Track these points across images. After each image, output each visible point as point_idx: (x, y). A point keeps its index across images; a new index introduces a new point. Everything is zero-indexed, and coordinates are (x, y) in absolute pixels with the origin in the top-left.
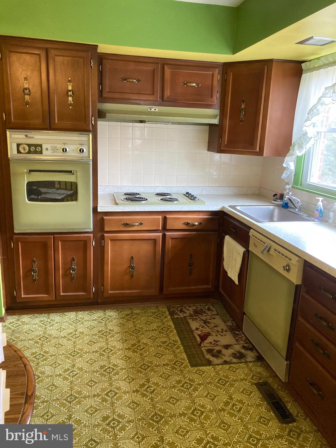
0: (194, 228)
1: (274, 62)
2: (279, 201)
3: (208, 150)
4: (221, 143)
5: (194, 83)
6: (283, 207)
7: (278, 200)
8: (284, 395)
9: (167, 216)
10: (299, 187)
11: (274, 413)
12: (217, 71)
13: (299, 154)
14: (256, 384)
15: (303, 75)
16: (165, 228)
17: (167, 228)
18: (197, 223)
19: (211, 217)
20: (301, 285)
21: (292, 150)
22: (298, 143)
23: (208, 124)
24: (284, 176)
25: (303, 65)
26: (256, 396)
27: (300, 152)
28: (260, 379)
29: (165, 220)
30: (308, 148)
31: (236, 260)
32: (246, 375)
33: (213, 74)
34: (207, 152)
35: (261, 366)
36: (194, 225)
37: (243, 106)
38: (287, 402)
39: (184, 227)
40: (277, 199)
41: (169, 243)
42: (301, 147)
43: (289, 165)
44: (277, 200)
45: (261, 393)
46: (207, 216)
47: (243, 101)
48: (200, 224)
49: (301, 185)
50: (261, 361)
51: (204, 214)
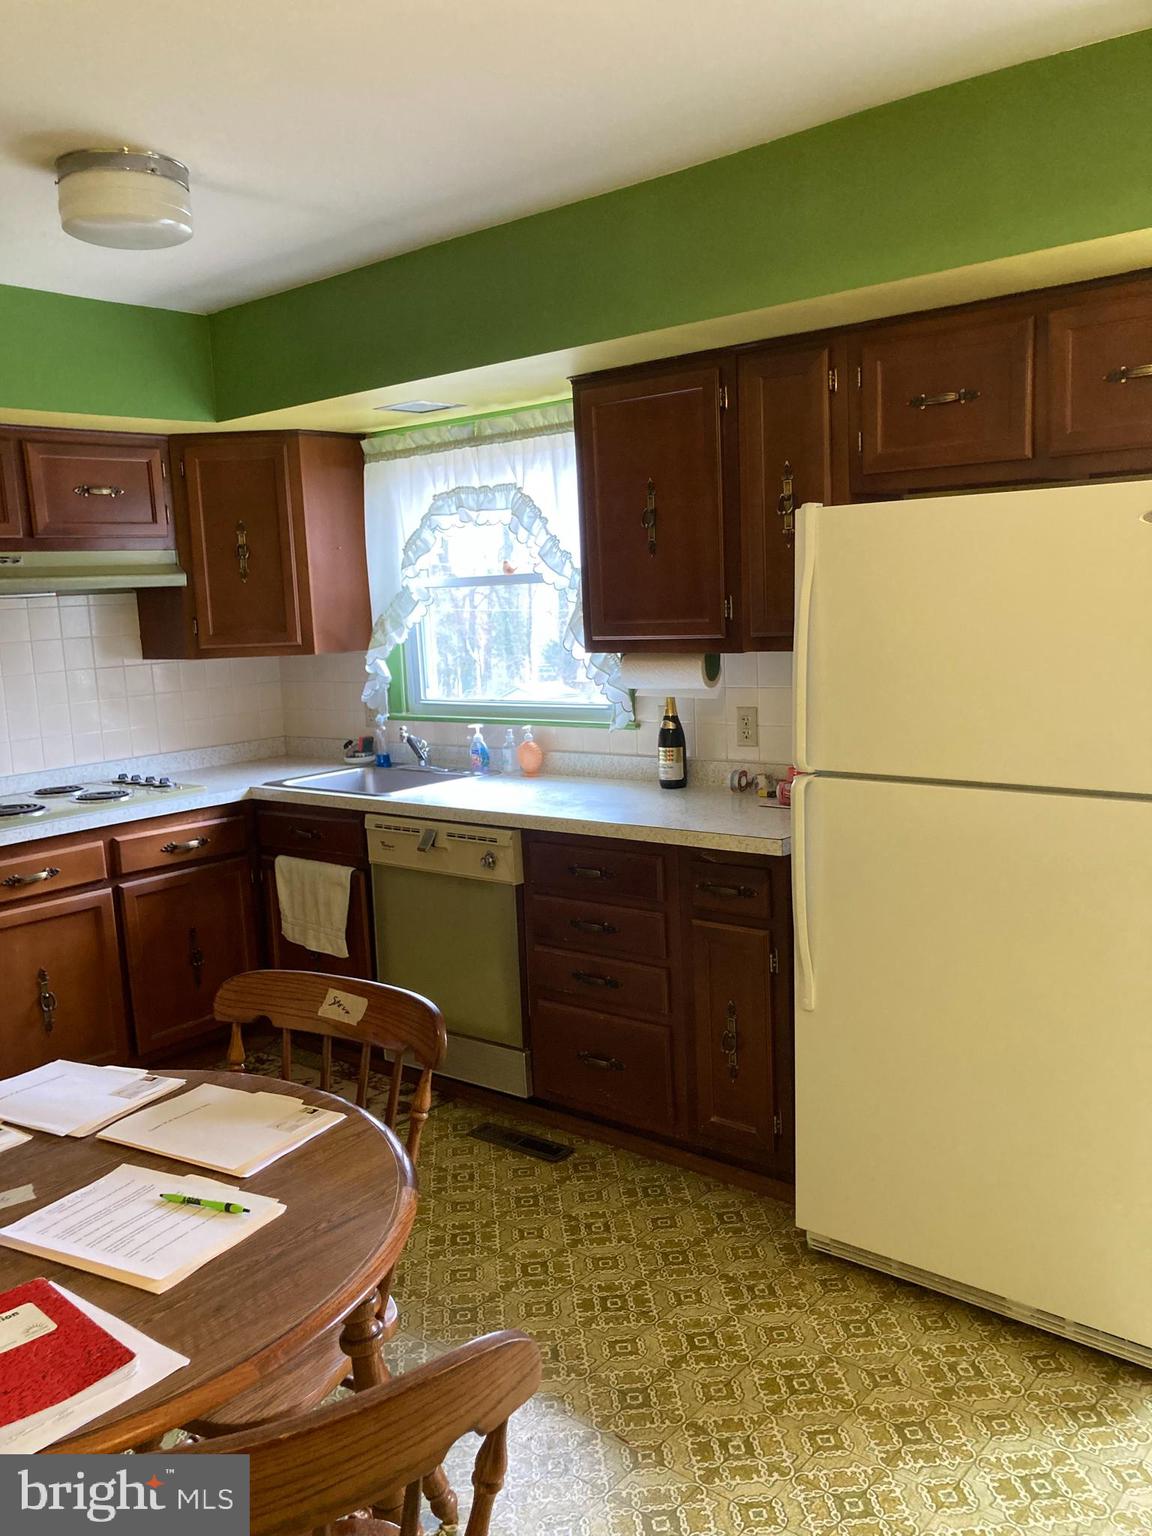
0: (190, 856)
1: (300, 438)
2: (363, 755)
3: (145, 656)
4: (197, 634)
5: (106, 487)
6: (380, 765)
7: (360, 754)
8: (531, 1129)
9: (118, 839)
10: (404, 714)
11: (531, 1156)
12: (157, 457)
13: (400, 641)
14: (472, 1134)
15: (366, 466)
16: (116, 873)
17: (124, 871)
18: (194, 843)
19: (225, 820)
20: (523, 885)
21: (380, 632)
22: (390, 616)
23: (133, 589)
24: (366, 694)
25: (364, 444)
26: (483, 1151)
27: (400, 635)
28: (470, 1125)
29: (113, 848)
30: (411, 626)
31: (328, 904)
32: (440, 1129)
33: (149, 465)
34: (140, 661)
35: (456, 1107)
36: (189, 849)
37: (242, 540)
38: (541, 1134)
39: (168, 859)
40: (357, 752)
41: (133, 913)
42: (398, 625)
43: (378, 667)
44: (357, 754)
45: (490, 1141)
46: (215, 818)
47: (241, 528)
48: (203, 842)
49: (408, 710)
50: (452, 1101)
51: (206, 817)
